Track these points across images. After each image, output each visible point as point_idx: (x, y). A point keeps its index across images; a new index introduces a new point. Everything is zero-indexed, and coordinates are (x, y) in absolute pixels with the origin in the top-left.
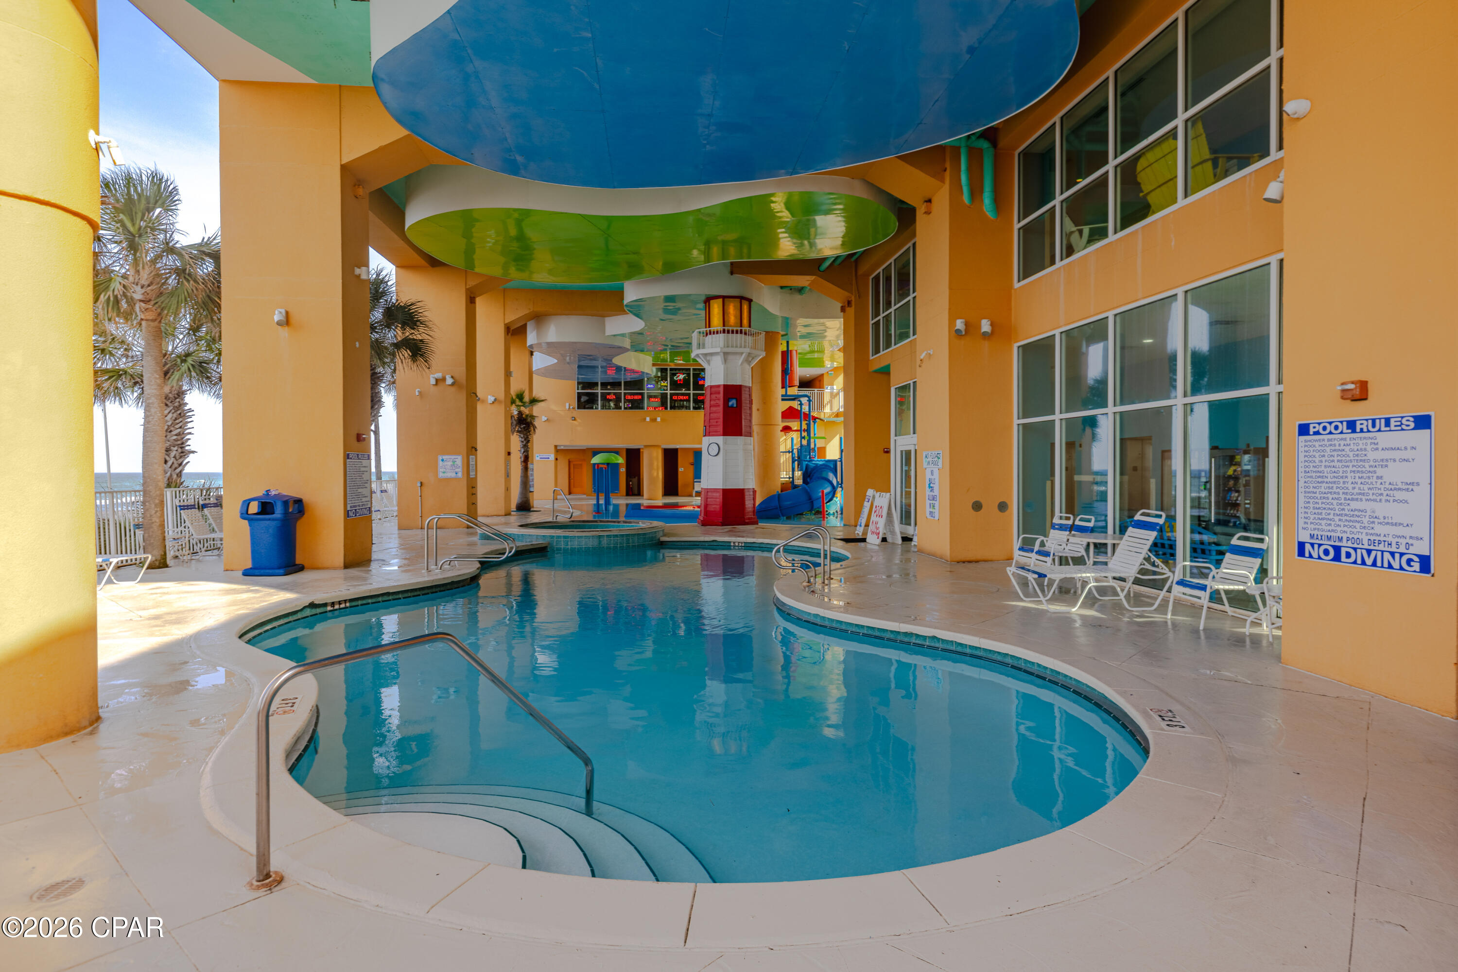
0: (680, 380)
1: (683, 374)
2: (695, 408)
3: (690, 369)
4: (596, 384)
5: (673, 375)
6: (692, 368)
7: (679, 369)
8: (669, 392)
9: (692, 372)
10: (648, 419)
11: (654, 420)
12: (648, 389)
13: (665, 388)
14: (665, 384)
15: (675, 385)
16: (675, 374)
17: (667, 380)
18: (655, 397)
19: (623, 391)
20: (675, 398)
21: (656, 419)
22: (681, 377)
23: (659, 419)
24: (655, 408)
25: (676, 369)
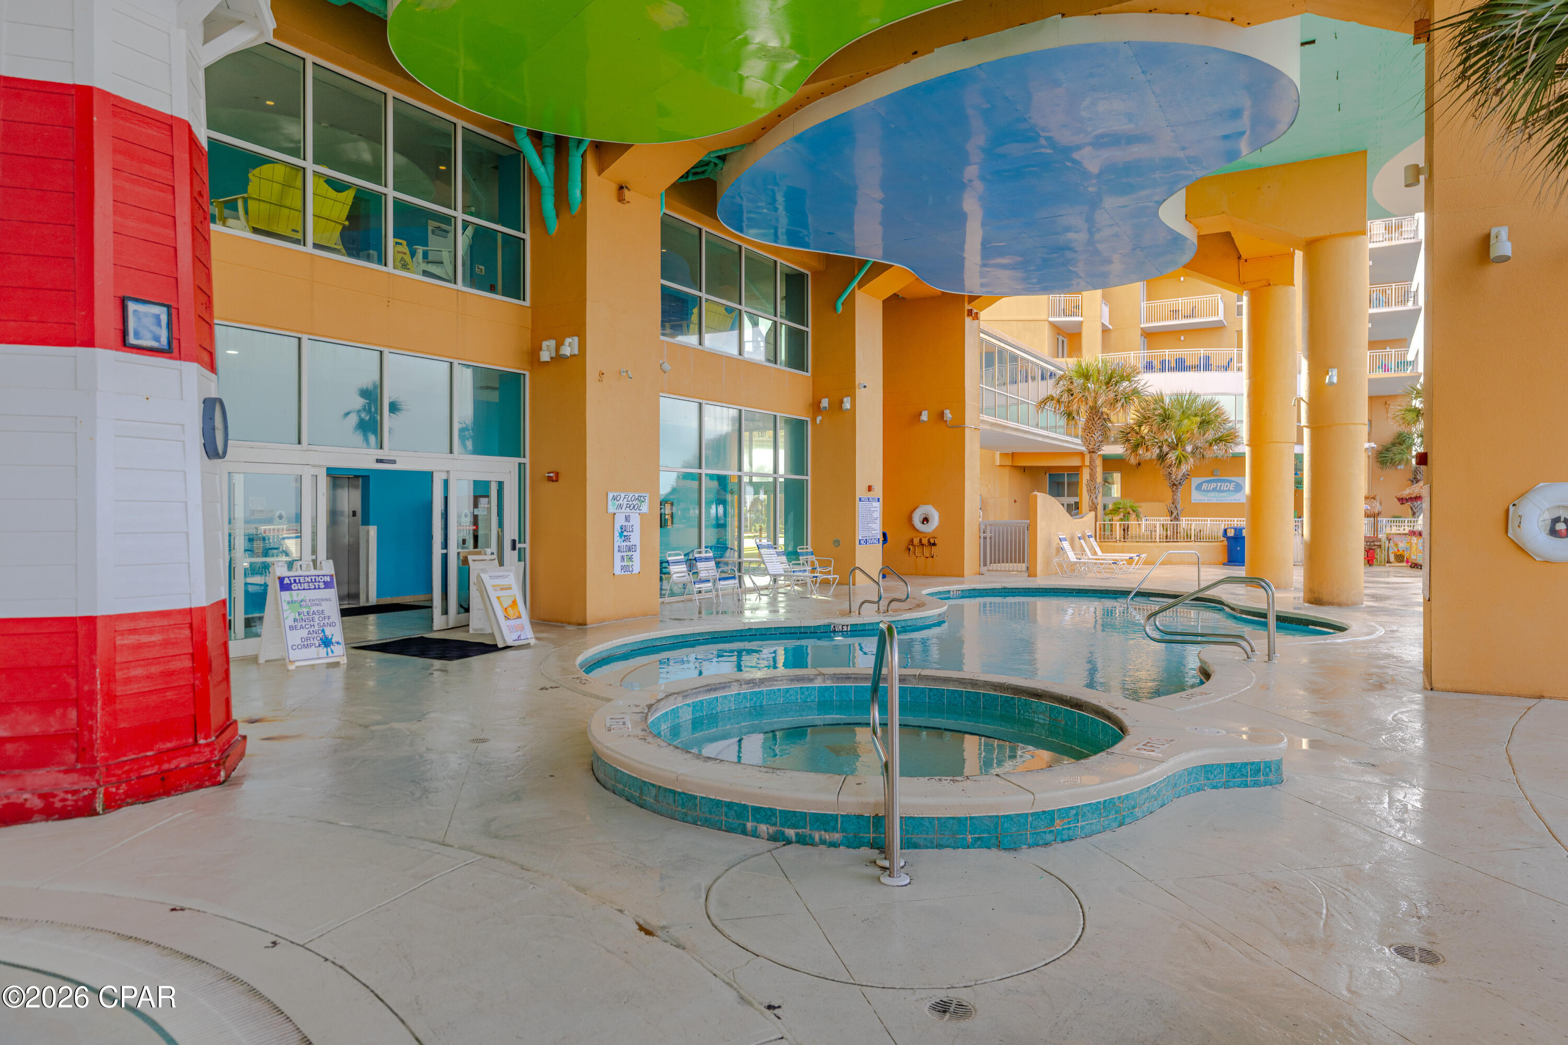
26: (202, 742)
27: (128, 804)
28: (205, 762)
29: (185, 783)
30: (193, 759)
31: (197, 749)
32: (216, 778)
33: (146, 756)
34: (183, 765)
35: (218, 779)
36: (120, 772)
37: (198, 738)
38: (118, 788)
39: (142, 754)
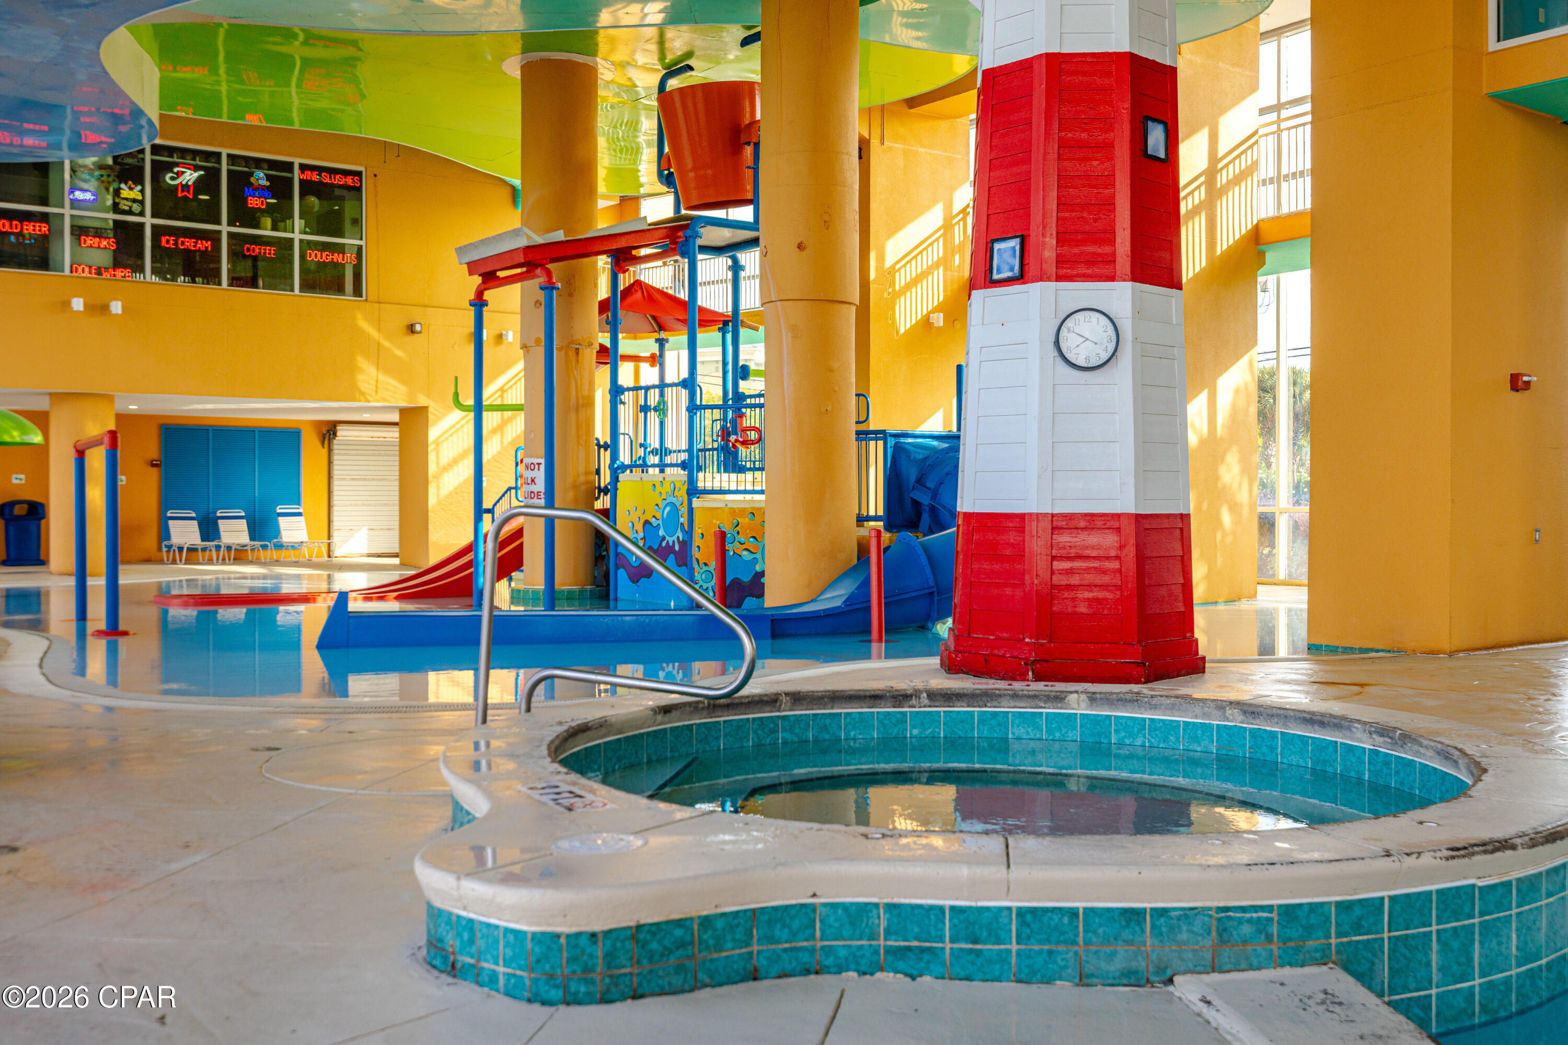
0: (185, 187)
1: (196, 168)
2: (235, 281)
3: (218, 155)
5: (159, 169)
6: (224, 152)
7: (183, 152)
8: (148, 221)
9: (224, 167)
10: (78, 304)
11: (99, 309)
12: (74, 204)
13: (136, 208)
14: (135, 194)
15: (167, 202)
16: (169, 167)
17: (141, 182)
18: (98, 233)
20: (168, 242)
21: (104, 308)
22: (190, 177)
23: (116, 307)
24: (99, 272)
25: (171, 151)
30: (1015, 652)
31: (1019, 645)
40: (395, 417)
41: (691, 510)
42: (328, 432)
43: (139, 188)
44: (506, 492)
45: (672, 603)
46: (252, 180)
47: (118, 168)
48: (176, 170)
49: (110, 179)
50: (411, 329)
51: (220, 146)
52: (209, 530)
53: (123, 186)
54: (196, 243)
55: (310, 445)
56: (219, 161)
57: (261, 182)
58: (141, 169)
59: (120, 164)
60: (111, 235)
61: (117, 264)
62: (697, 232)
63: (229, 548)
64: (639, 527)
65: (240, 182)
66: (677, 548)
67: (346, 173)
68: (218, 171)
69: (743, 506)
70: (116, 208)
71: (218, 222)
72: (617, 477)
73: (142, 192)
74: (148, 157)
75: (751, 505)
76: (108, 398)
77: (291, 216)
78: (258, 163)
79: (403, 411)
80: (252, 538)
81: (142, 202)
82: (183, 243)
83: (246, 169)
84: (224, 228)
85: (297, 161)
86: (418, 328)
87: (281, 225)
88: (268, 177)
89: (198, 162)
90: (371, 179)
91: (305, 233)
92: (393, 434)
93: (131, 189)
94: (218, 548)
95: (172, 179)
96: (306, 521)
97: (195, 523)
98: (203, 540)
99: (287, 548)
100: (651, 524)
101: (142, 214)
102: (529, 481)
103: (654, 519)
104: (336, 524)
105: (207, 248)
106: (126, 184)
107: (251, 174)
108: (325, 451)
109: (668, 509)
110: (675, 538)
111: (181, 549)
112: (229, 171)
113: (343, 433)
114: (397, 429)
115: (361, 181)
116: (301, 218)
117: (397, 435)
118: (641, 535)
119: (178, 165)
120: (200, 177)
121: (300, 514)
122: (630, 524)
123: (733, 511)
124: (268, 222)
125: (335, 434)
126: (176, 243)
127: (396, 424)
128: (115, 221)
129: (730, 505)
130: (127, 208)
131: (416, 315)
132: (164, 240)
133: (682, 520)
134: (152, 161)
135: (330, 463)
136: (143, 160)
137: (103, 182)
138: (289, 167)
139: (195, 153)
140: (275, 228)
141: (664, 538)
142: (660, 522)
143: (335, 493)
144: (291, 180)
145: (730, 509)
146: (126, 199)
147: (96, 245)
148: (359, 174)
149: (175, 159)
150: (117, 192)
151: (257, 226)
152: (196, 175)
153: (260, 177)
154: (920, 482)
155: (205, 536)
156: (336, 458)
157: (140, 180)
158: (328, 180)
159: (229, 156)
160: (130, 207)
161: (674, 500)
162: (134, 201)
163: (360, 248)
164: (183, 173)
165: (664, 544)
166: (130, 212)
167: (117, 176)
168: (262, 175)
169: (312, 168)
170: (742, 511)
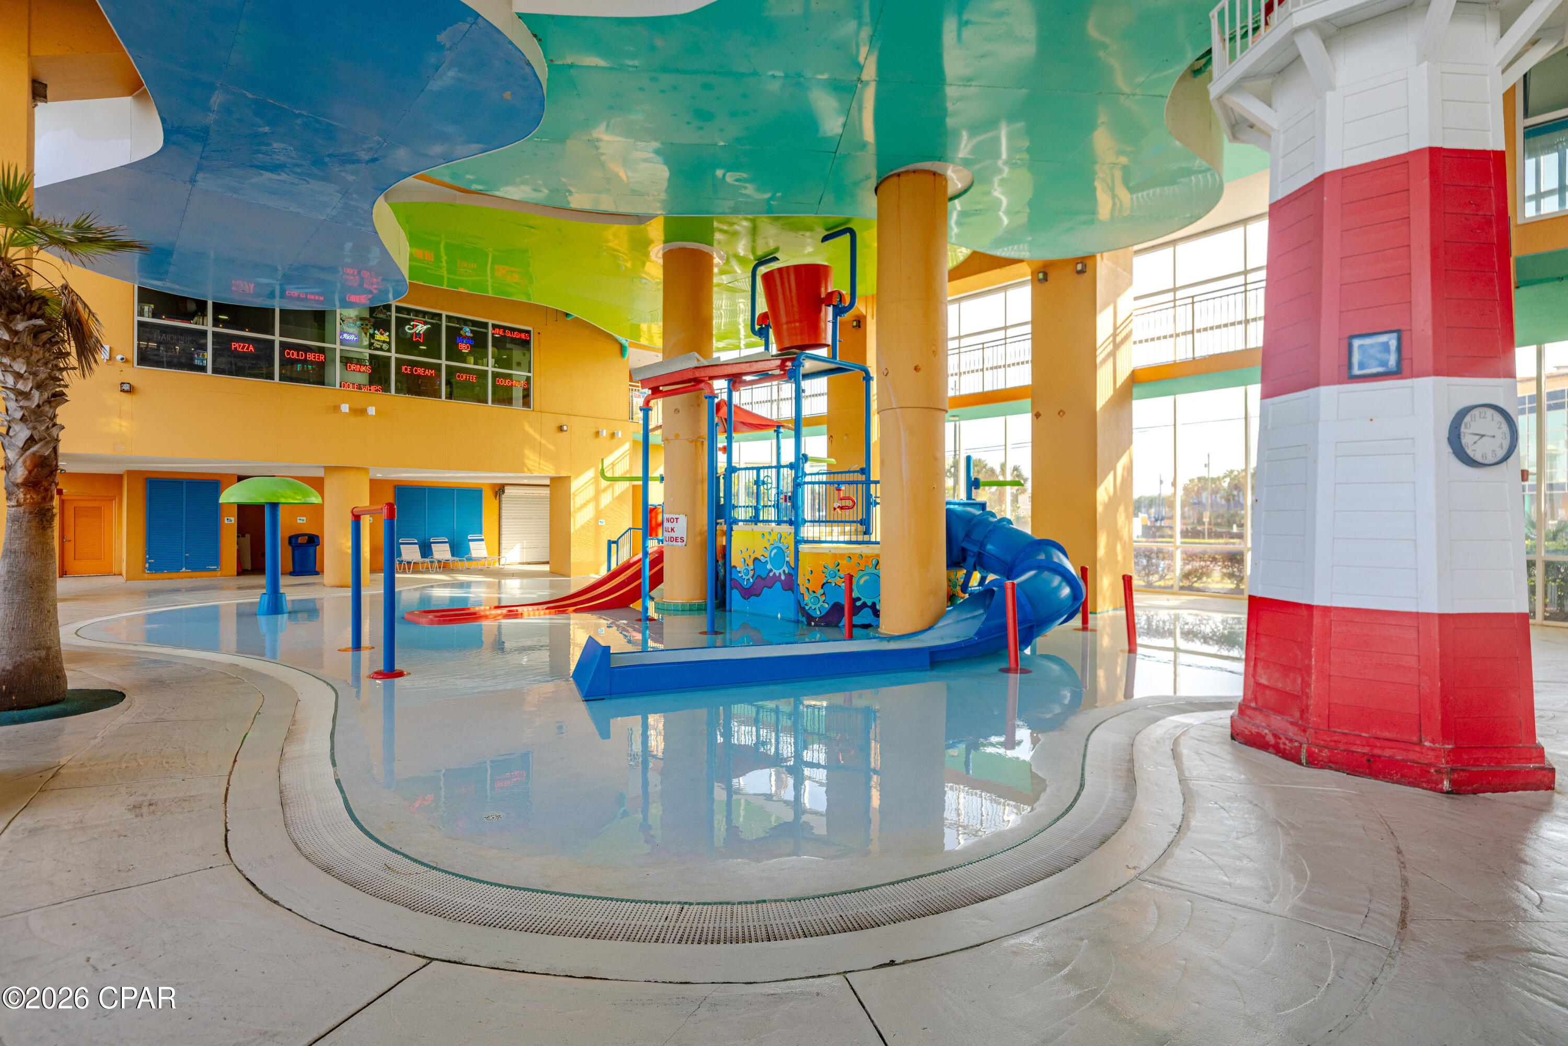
0: (418, 335)
1: (425, 323)
2: (450, 396)
3: (440, 315)
4: (201, 306)
5: (401, 323)
6: (444, 314)
7: (417, 312)
8: (393, 355)
9: (444, 323)
10: (345, 408)
11: (360, 411)
12: (343, 342)
13: (385, 346)
14: (384, 337)
15: (406, 343)
16: (408, 321)
17: (389, 330)
18: (360, 362)
19: (277, 338)
20: (406, 369)
21: (363, 411)
22: (421, 328)
23: (372, 411)
24: (360, 387)
25: (409, 311)
26: (1427, 744)
27: (1331, 768)
28: (1426, 764)
29: (1397, 773)
30: (1412, 756)
31: (1417, 748)
32: (1437, 784)
33: (1360, 736)
34: (1399, 758)
35: (1440, 786)
36: (1328, 739)
37: (1423, 739)
38: (1320, 751)
39: (1357, 733)
40: (548, 482)
41: (797, 551)
42: (499, 490)
43: (387, 333)
44: (627, 531)
45: (779, 615)
46: (462, 332)
47: (373, 320)
48: (412, 323)
49: (368, 327)
50: (561, 429)
51: (441, 309)
52: (426, 550)
53: (376, 332)
54: (425, 371)
55: (488, 498)
56: (440, 320)
57: (467, 334)
58: (389, 322)
59: (374, 317)
60: (368, 364)
61: (372, 382)
62: (801, 363)
63: (439, 562)
64: (750, 562)
65: (454, 334)
66: (783, 577)
67: (521, 331)
68: (440, 326)
69: (843, 552)
70: (371, 345)
71: (440, 358)
72: (732, 528)
73: (389, 336)
74: (394, 314)
75: (849, 551)
76: (365, 470)
77: (487, 357)
78: (466, 322)
79: (553, 479)
80: (453, 555)
81: (389, 343)
82: (416, 371)
83: (458, 325)
84: (444, 362)
85: (491, 322)
86: (565, 428)
87: (480, 361)
88: (472, 331)
89: (426, 319)
90: (537, 336)
91: (495, 367)
92: (546, 492)
93: (382, 334)
94: (432, 562)
95: (410, 329)
96: (486, 543)
97: (417, 546)
98: (422, 557)
99: (475, 560)
100: (760, 560)
101: (389, 350)
102: (670, 530)
103: (762, 557)
104: (504, 545)
105: (432, 374)
106: (379, 331)
107: (461, 329)
108: (497, 500)
109: (775, 551)
110: (781, 571)
111: (409, 563)
112: (447, 326)
113: (508, 491)
114: (548, 489)
115: (530, 337)
116: (492, 358)
117: (548, 492)
118: (752, 567)
119: (413, 320)
120: (428, 329)
121: (482, 540)
122: (743, 560)
123: (835, 555)
124: (472, 359)
125: (503, 492)
126: (411, 370)
127: (548, 486)
128: (370, 355)
129: (832, 551)
130: (379, 347)
131: (563, 420)
132: (403, 368)
133: (787, 559)
134: (396, 317)
135: (500, 509)
136: (390, 316)
137: (363, 329)
138: (485, 325)
139: (425, 314)
140: (476, 363)
141: (771, 571)
142: (768, 559)
143: (503, 526)
144: (486, 334)
145: (833, 554)
146: (379, 341)
147: (358, 370)
148: (528, 332)
149: (412, 317)
150: (372, 336)
151: (465, 362)
152: (425, 327)
153: (467, 331)
154: (968, 536)
155: (424, 555)
156: (504, 506)
157: (388, 329)
158: (509, 335)
159: (447, 316)
160: (381, 346)
161: (780, 545)
162: (384, 342)
163: (528, 379)
164: (417, 326)
165: (771, 574)
166: (381, 349)
167: (372, 325)
168: (468, 330)
169: (499, 327)
170: (842, 556)
